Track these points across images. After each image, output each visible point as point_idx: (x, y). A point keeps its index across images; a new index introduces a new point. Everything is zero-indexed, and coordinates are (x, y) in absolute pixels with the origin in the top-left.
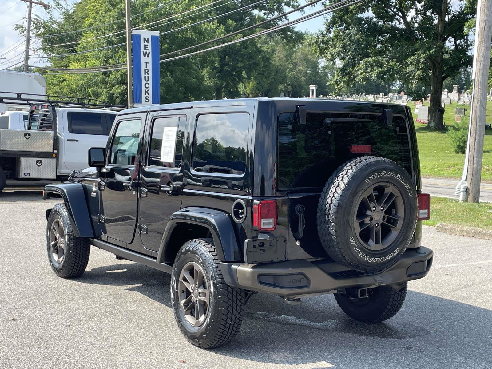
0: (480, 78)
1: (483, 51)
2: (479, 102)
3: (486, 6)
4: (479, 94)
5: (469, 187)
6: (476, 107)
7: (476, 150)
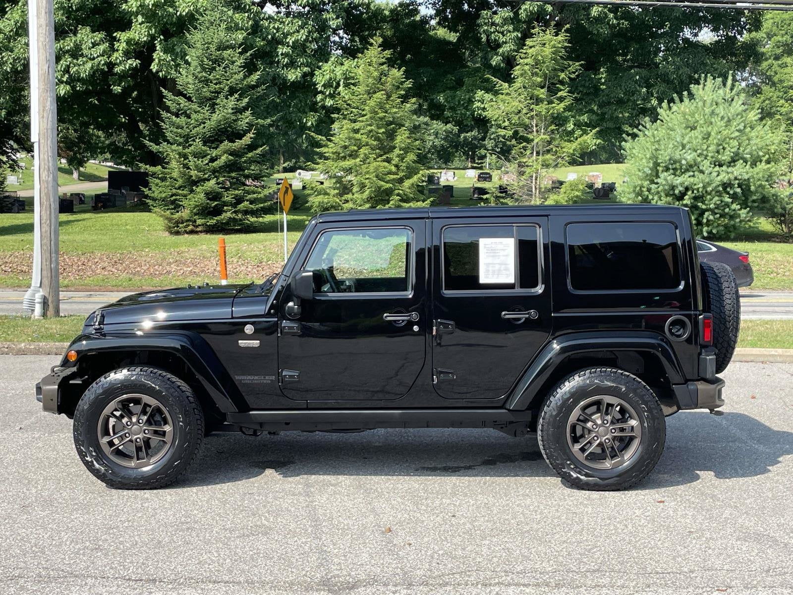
0: (49, 142)
1: (49, 103)
2: (51, 176)
3: (47, 40)
4: (51, 164)
5: (47, 295)
6: (47, 182)
7: (52, 243)
